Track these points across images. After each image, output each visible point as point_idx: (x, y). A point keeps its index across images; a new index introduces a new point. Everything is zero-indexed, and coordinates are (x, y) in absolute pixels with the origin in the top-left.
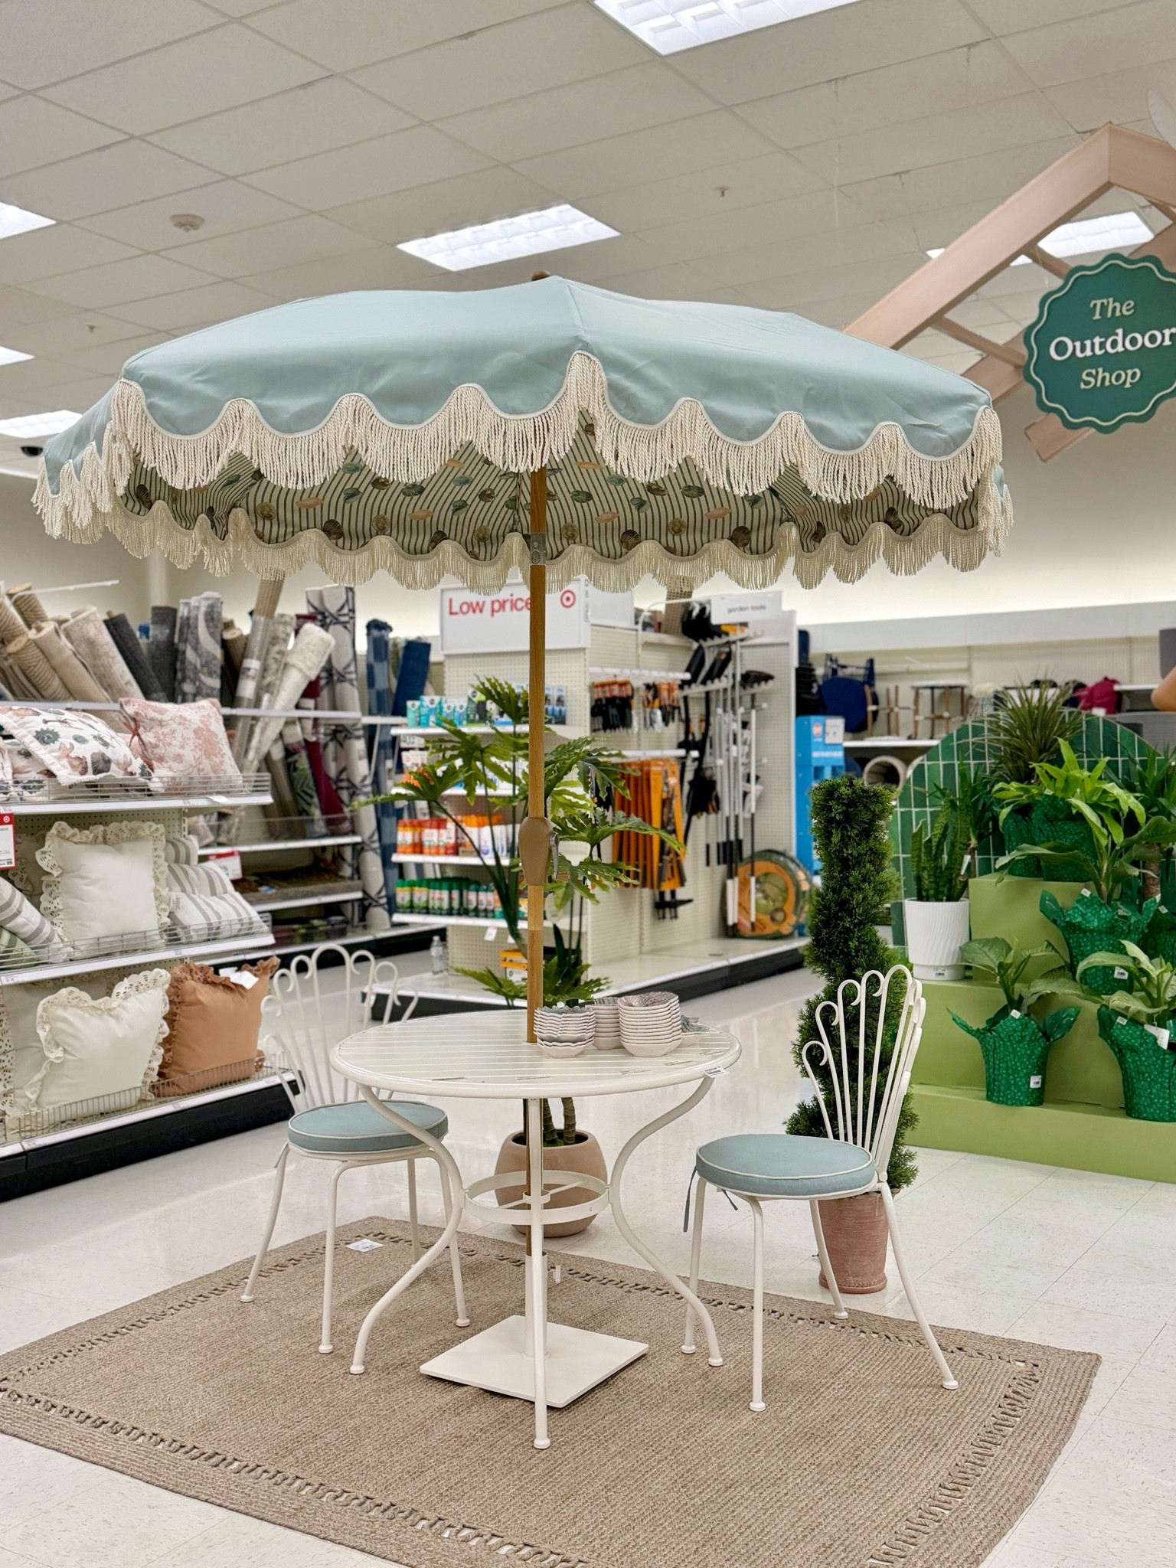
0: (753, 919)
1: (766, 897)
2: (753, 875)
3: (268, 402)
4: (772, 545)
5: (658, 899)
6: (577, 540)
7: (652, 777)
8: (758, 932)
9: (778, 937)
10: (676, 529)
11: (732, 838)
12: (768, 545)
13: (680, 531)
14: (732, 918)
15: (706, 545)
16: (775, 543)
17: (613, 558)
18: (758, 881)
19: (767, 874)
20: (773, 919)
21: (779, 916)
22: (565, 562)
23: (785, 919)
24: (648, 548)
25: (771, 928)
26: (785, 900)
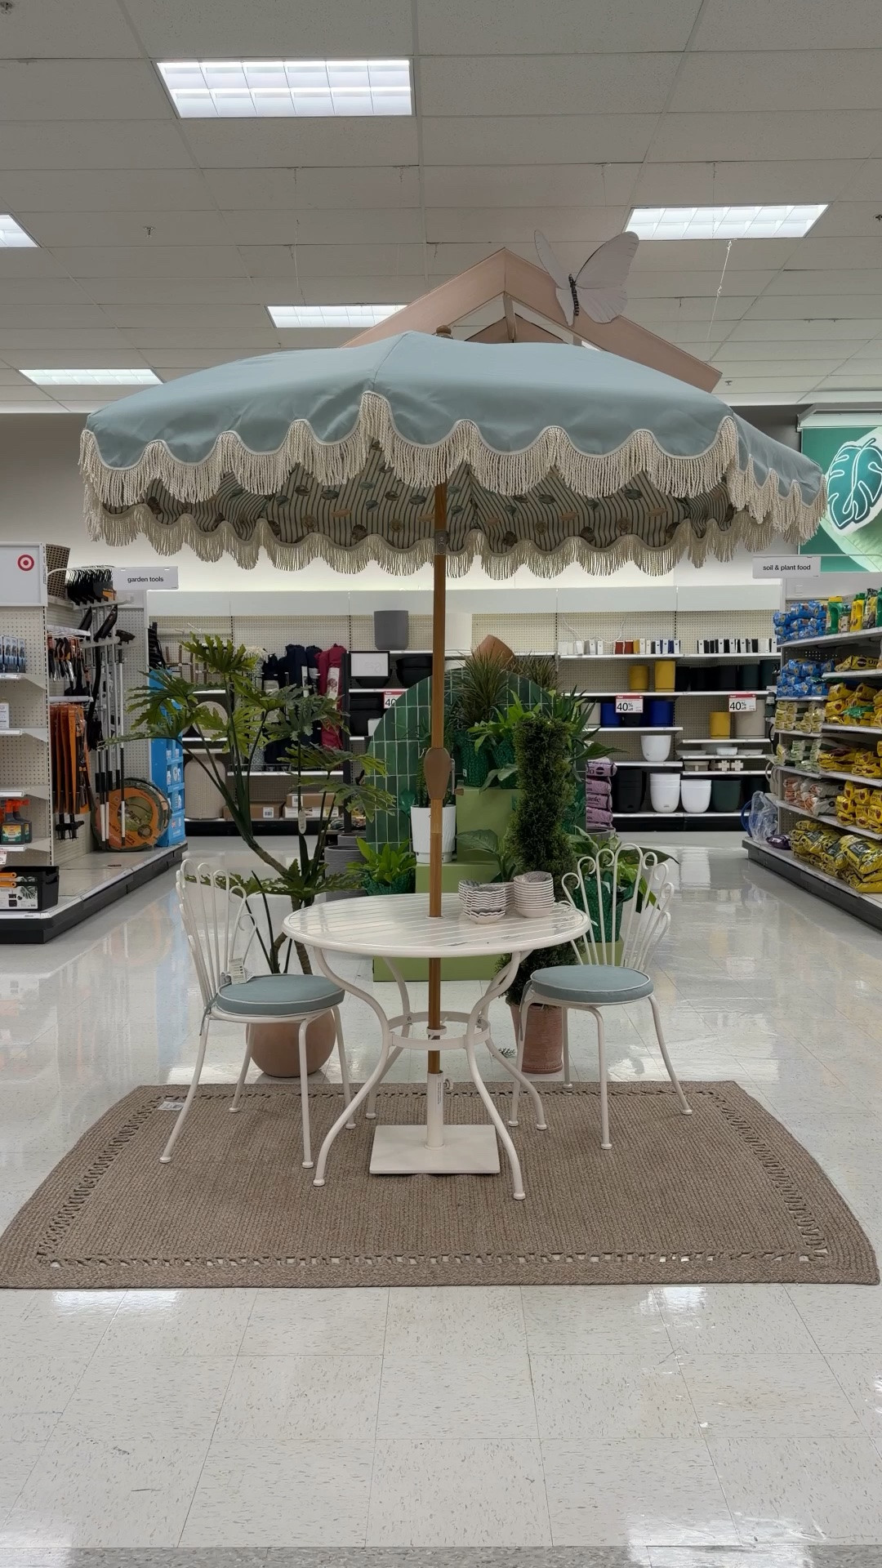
0: (124, 836)
1: (133, 817)
2: (123, 800)
3: (487, 425)
4: (463, 546)
5: (58, 823)
6: (316, 529)
7: (70, 719)
8: (128, 846)
9: (144, 848)
10: (395, 527)
11: (104, 770)
12: (460, 546)
13: (398, 529)
14: (105, 834)
15: (417, 542)
16: (465, 544)
17: (345, 546)
18: (126, 805)
19: (133, 798)
20: (140, 834)
21: (146, 832)
22: (306, 546)
23: (151, 834)
24: (372, 539)
25: (139, 842)
26: (150, 819)
